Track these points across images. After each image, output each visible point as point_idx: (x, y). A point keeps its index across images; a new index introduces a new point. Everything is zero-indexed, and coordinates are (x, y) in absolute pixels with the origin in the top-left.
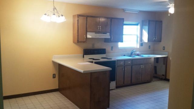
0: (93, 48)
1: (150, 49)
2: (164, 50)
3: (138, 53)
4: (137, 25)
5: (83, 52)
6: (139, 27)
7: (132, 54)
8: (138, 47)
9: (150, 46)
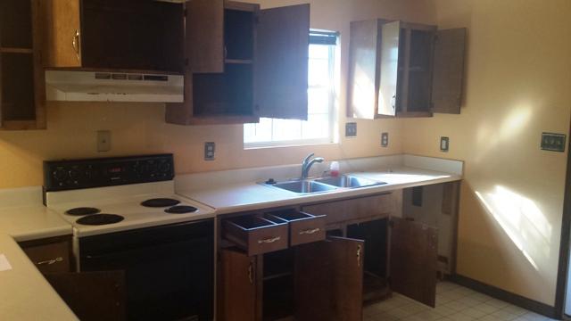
0: (102, 155)
1: (385, 145)
2: (446, 149)
3: (334, 165)
4: (331, 41)
5: (39, 176)
6: (337, 49)
7: (305, 172)
8: (337, 139)
9: (385, 134)
